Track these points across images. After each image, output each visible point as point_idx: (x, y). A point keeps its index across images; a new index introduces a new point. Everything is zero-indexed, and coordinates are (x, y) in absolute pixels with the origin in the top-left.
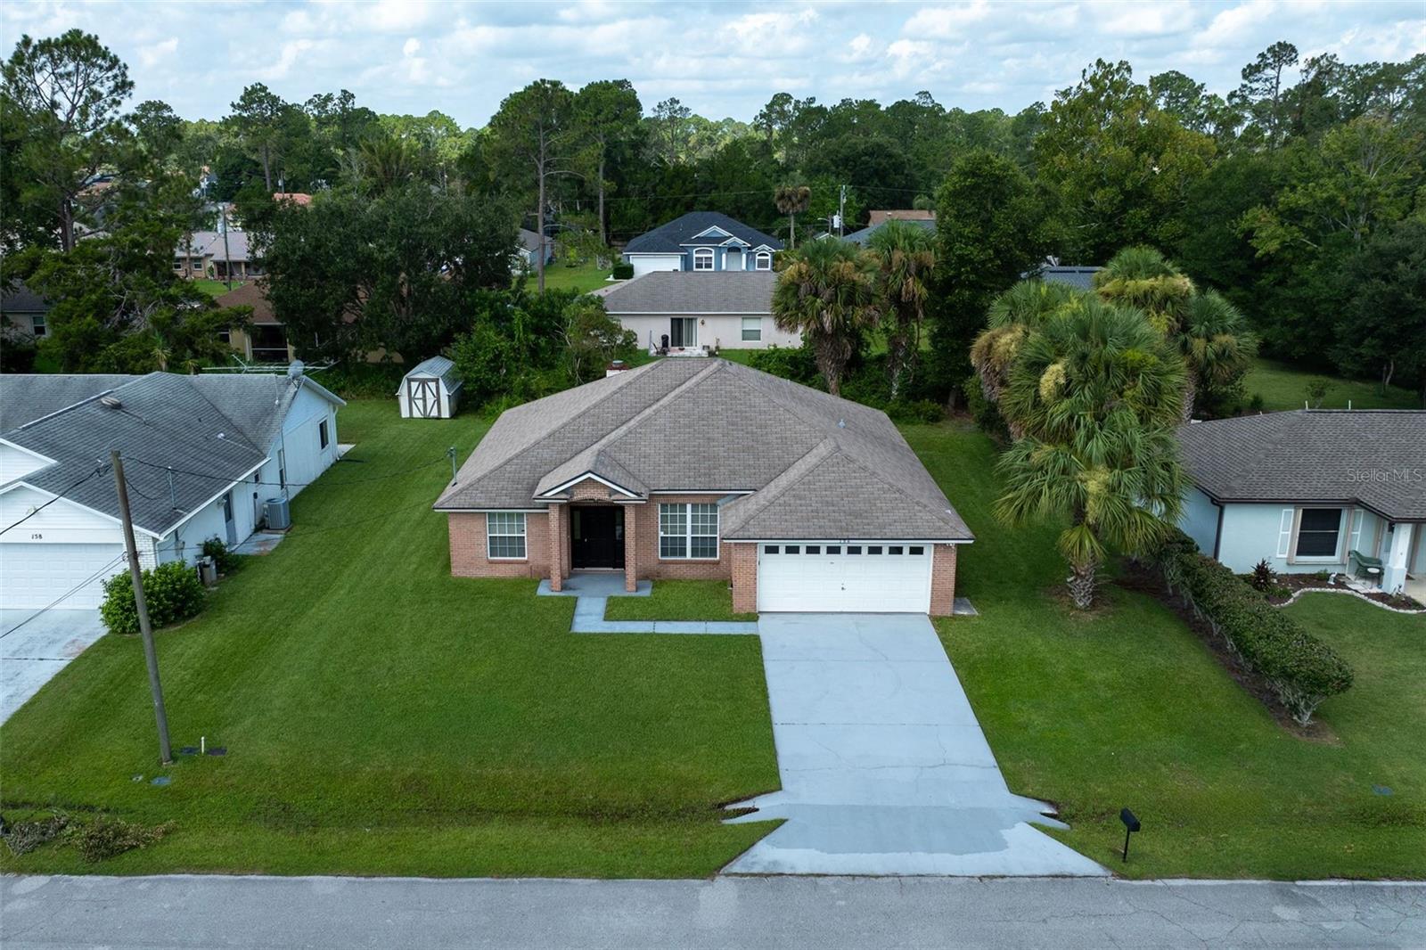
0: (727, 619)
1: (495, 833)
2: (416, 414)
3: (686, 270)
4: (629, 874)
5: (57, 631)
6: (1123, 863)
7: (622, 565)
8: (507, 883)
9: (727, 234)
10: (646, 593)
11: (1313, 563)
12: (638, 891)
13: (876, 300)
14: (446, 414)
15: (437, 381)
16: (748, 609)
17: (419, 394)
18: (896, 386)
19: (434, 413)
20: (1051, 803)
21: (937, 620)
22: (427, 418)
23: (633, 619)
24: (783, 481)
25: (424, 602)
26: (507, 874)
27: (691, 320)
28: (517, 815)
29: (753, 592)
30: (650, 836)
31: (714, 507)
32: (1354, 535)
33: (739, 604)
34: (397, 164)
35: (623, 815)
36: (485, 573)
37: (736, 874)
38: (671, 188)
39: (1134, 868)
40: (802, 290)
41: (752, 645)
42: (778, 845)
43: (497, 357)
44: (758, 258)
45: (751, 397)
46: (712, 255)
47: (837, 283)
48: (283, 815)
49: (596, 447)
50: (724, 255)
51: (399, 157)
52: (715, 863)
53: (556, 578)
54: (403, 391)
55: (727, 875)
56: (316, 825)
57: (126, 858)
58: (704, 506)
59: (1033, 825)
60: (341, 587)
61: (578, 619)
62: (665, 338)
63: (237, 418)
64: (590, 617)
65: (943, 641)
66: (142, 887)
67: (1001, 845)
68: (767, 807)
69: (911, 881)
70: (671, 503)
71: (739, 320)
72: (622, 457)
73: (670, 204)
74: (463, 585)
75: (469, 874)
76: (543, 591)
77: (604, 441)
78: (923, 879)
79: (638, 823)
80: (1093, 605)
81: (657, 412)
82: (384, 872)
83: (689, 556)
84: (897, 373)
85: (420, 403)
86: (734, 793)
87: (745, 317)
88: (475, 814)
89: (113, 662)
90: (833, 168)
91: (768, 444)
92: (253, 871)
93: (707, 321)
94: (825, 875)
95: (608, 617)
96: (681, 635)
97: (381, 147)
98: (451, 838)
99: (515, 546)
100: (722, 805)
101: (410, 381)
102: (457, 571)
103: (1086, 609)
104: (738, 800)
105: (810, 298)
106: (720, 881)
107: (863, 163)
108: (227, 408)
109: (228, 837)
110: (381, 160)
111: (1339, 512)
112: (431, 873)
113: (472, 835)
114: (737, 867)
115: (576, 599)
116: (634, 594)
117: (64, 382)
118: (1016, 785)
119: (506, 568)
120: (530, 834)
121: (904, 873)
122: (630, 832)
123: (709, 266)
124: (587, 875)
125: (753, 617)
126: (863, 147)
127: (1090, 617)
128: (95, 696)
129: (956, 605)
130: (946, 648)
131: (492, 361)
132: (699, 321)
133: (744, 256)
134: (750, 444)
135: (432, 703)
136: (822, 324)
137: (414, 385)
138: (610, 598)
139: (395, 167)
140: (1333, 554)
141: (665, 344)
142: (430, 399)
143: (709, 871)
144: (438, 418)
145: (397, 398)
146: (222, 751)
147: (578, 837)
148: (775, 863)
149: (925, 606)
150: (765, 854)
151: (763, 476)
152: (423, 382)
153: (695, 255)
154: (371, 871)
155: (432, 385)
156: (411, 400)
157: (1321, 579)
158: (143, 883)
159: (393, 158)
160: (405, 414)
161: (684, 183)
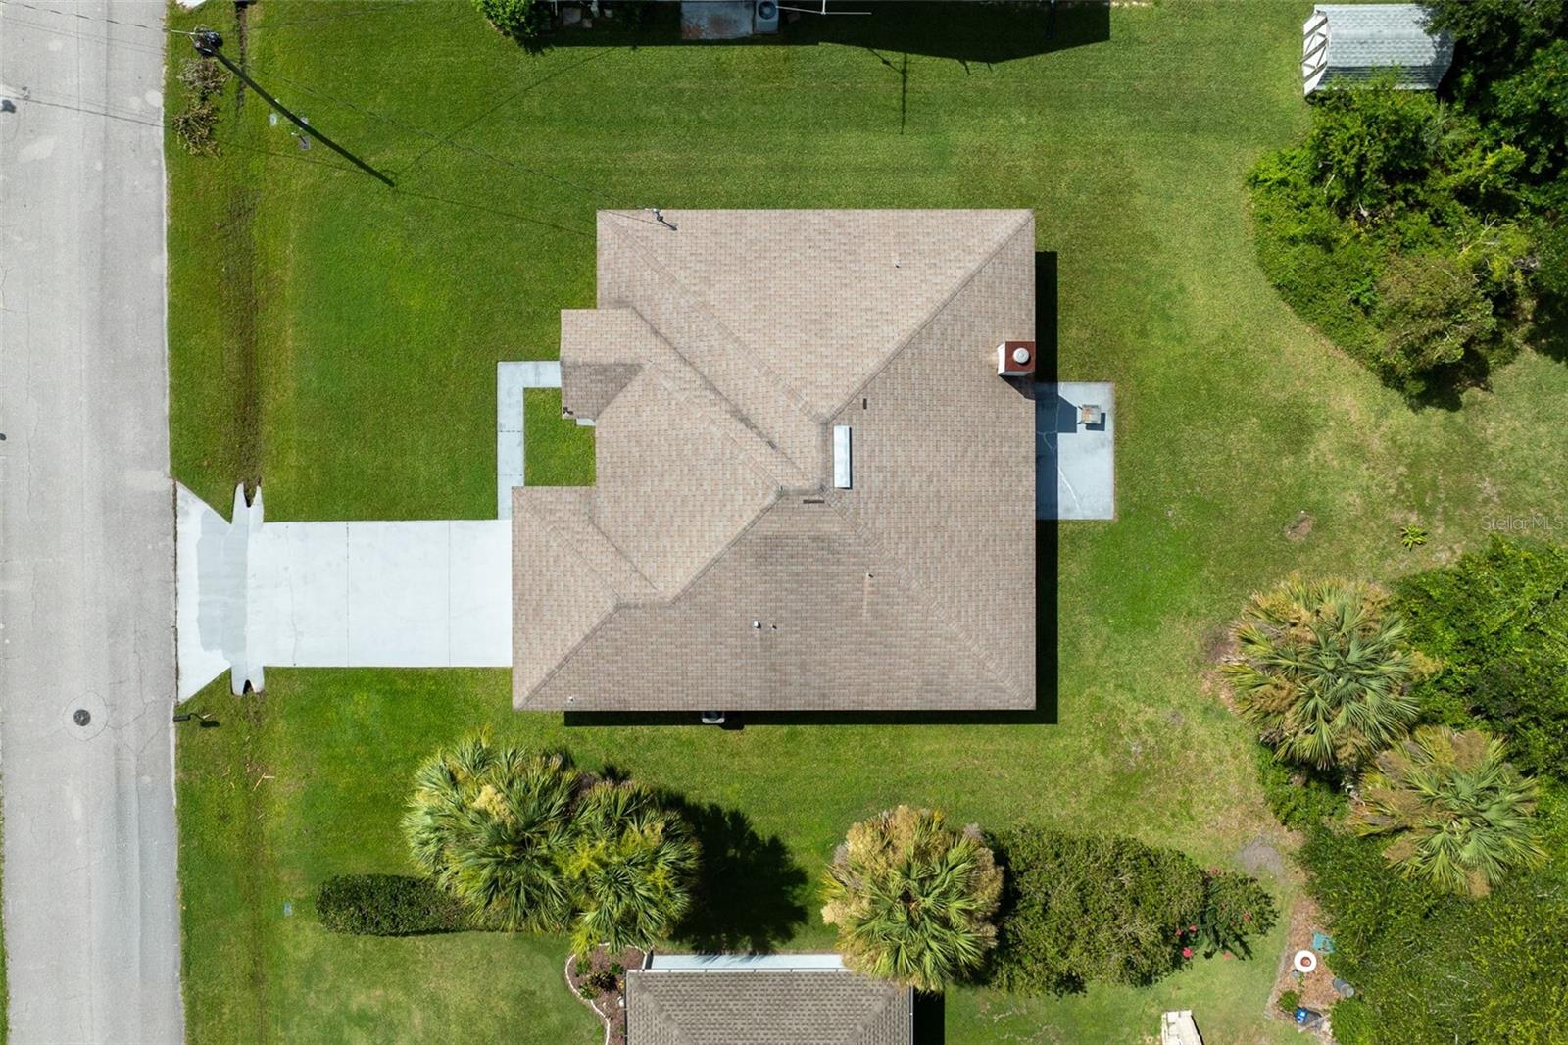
8: (163, 362)
12: (158, 435)
37: (176, 491)
45: (726, 523)
52: (188, 478)
55: (175, 486)
68: (251, 513)
69: (172, 587)
78: (173, 597)
91: (657, 537)
94: (176, 541)
106: (168, 481)
114: (183, 491)
121: (178, 585)
134: (656, 519)
143: (179, 475)
148: (187, 514)
150: (198, 509)
151: (613, 530)
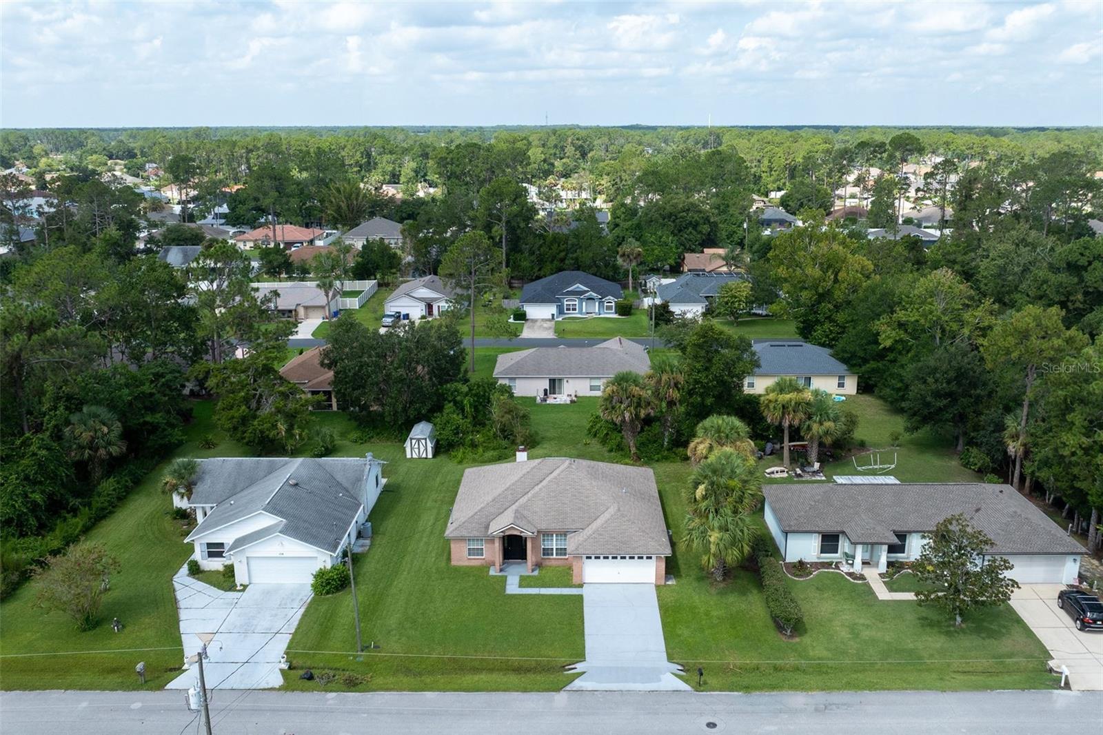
0: (571, 587)
1: (483, 677)
2: (415, 456)
3: (560, 313)
4: (531, 691)
5: (292, 594)
6: (700, 686)
7: (526, 559)
9: (586, 289)
10: (536, 573)
11: (828, 557)
12: (534, 696)
13: (652, 404)
14: (430, 456)
15: (426, 439)
16: (579, 582)
17: (416, 446)
18: (666, 440)
19: (424, 456)
20: (682, 665)
21: (657, 587)
22: (420, 458)
23: (531, 587)
24: (595, 525)
25: (442, 579)
26: (490, 691)
27: (560, 380)
28: (491, 670)
29: (581, 574)
30: (538, 678)
31: (565, 535)
32: (844, 545)
33: (575, 581)
34: (357, 199)
35: (528, 670)
36: (466, 563)
37: (567, 690)
38: (550, 249)
39: (702, 688)
40: (614, 401)
41: (579, 599)
42: (581, 681)
43: (457, 428)
44: (606, 304)
46: (577, 303)
47: (630, 396)
48: (408, 671)
49: (514, 507)
50: (584, 303)
51: (358, 195)
52: (561, 687)
53: (498, 567)
54: (407, 444)
55: (564, 691)
56: (420, 674)
57: (360, 686)
58: (561, 535)
59: (673, 674)
60: (404, 571)
61: (507, 587)
62: (545, 391)
63: (345, 484)
64: (513, 587)
65: (658, 597)
66: (369, 696)
67: (659, 680)
68: (580, 667)
70: (547, 534)
71: (588, 380)
72: (525, 513)
73: (550, 259)
74: (457, 570)
75: (477, 691)
76: (492, 572)
77: (517, 504)
78: (630, 692)
79: (534, 673)
80: (724, 580)
81: (540, 489)
82: (448, 691)
83: (554, 556)
84: (667, 434)
85: (417, 451)
86: (568, 662)
87: (591, 378)
88: (476, 670)
89: (323, 608)
90: (661, 221)
91: (589, 506)
92: (404, 690)
93: (570, 381)
94: (597, 691)
95: (520, 586)
96: (551, 595)
97: (345, 188)
98: (469, 679)
99: (479, 552)
100: (564, 667)
101: (411, 439)
102: (454, 563)
103: (720, 582)
104: (570, 665)
105: (618, 404)
106: (562, 692)
107: (681, 217)
108: (339, 477)
109: (391, 679)
110: (345, 198)
111: (838, 536)
112: (465, 690)
113: (476, 678)
114: (568, 688)
115: (506, 577)
116: (531, 574)
117: (258, 461)
118: (670, 658)
119: (476, 561)
120: (496, 677)
122: (531, 676)
123: (574, 309)
124: (517, 691)
125: (581, 586)
126: (681, 206)
127: (722, 585)
128: (322, 625)
129: (667, 579)
130: (659, 600)
131: (455, 429)
132: (565, 380)
133: (597, 304)
134: (581, 506)
135: (454, 627)
136: (624, 417)
137: (414, 441)
138: (521, 576)
139: (355, 202)
140: (837, 553)
141: (546, 394)
142: (422, 449)
143: (558, 690)
144: (426, 458)
145: (404, 449)
146: (379, 647)
147: (513, 679)
148: (581, 687)
149: (653, 580)
150: (578, 684)
151: (586, 522)
152: (419, 440)
153: (566, 303)
154: (444, 690)
155: (423, 441)
156: (412, 449)
157: (829, 565)
158: (369, 695)
159: (354, 196)
160: (409, 456)
161: (559, 246)
